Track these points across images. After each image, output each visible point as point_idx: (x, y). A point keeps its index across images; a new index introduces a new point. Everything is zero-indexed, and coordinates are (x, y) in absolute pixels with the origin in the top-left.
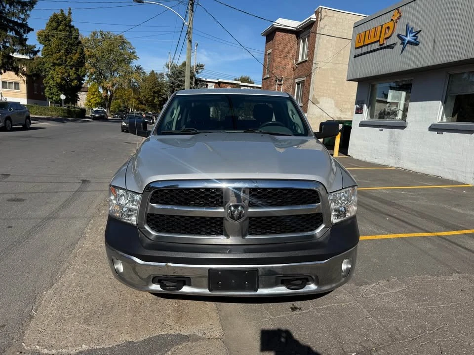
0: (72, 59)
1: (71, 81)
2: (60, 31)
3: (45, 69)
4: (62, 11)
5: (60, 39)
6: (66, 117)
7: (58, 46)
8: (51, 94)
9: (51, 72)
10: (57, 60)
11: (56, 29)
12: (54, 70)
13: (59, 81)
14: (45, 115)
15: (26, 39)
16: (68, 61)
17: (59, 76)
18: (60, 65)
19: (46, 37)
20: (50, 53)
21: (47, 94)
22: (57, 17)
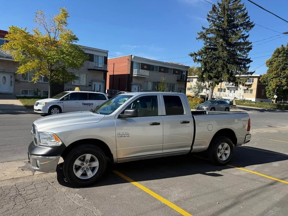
0: (285, 73)
1: (283, 86)
2: (280, 57)
3: (268, 81)
4: (282, 46)
5: (279, 62)
6: (275, 109)
7: (277, 66)
8: (270, 95)
9: (270, 82)
10: (275, 75)
11: (277, 57)
12: (272, 81)
13: (274, 87)
14: (262, 107)
15: (249, 67)
16: (282, 75)
17: (275, 84)
18: (276, 78)
19: (270, 62)
20: (271, 71)
21: (267, 95)
22: (278, 49)
